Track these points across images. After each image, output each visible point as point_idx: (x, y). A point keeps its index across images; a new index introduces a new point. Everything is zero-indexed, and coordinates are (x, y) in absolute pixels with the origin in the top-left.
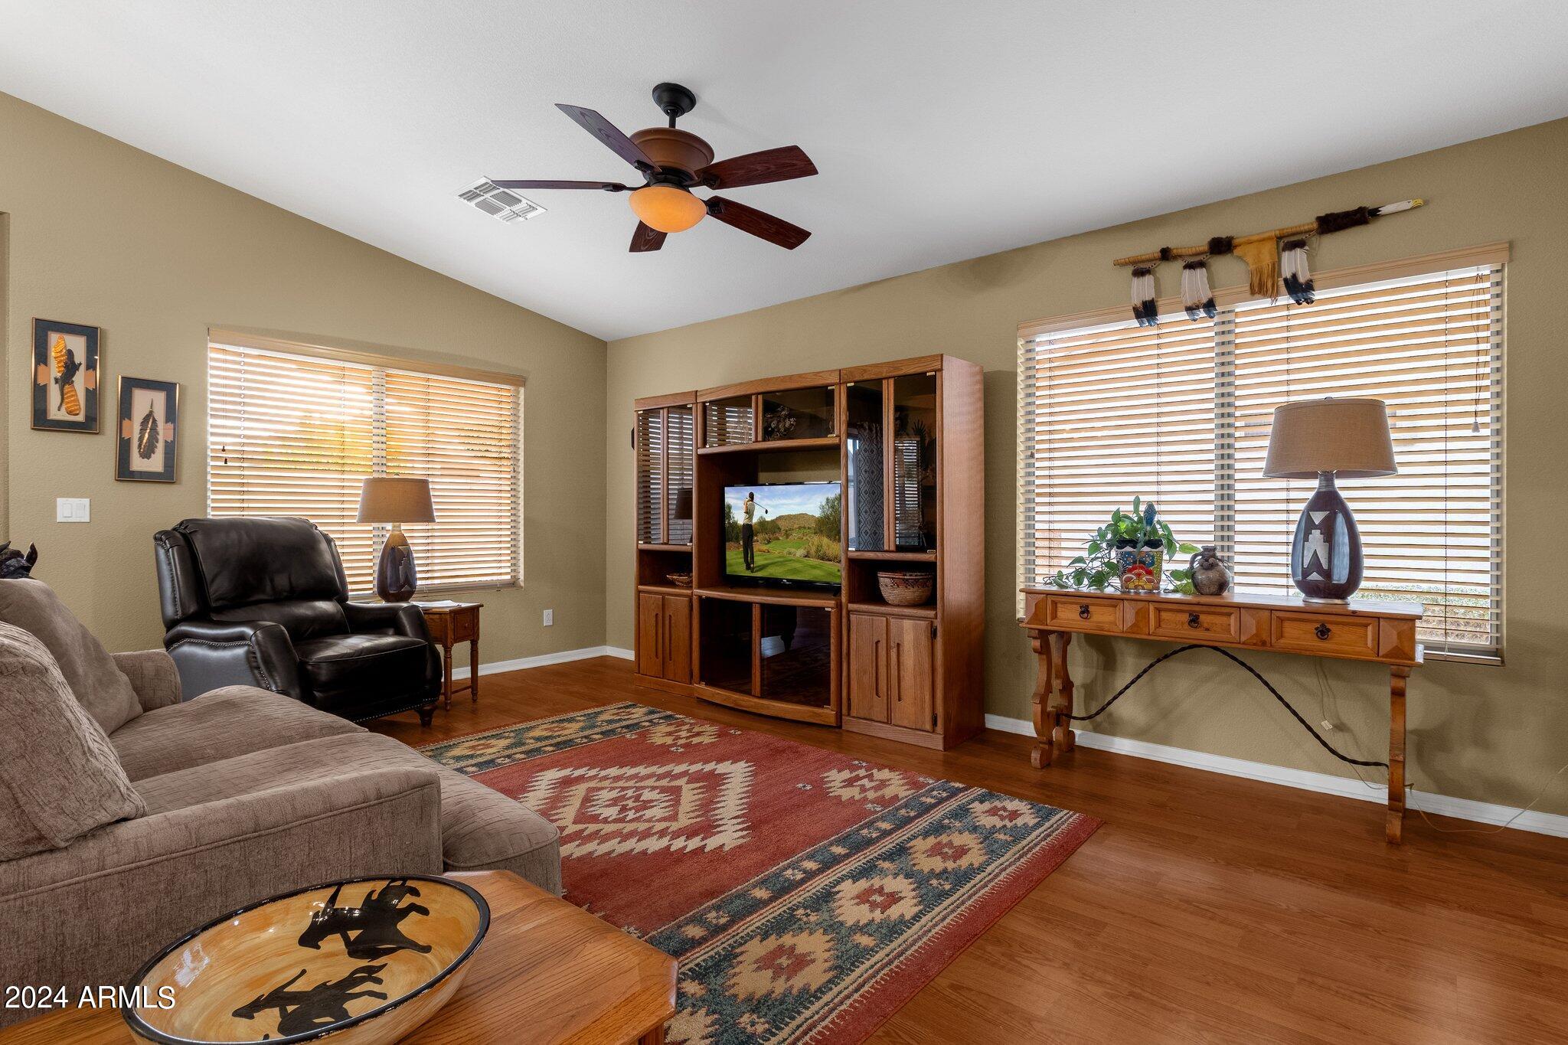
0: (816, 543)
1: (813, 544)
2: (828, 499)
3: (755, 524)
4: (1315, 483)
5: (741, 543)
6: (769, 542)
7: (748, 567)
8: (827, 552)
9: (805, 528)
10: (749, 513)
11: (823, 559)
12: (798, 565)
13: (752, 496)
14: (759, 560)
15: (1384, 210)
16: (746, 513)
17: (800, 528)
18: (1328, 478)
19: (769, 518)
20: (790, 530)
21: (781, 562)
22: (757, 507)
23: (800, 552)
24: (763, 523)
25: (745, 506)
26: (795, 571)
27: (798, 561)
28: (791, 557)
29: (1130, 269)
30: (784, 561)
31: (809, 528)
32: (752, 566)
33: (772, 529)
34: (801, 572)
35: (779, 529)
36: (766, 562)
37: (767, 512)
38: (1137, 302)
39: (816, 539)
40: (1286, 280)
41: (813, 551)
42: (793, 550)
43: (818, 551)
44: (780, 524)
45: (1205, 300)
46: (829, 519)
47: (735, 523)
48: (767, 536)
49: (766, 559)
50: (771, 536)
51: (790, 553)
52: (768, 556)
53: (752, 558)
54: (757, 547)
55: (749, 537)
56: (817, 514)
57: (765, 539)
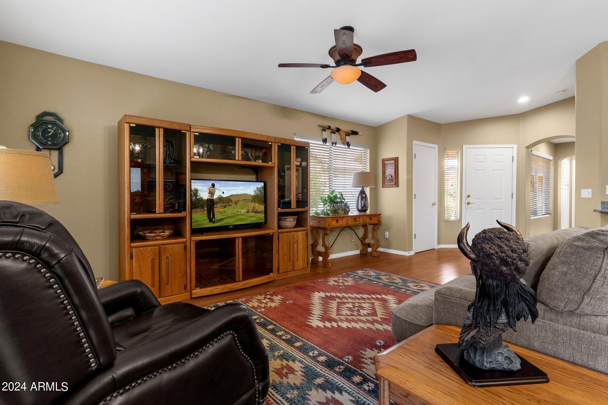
0: (252, 206)
1: (251, 207)
2: (257, 188)
3: (216, 199)
4: (360, 189)
5: (206, 208)
6: (225, 207)
7: (211, 221)
8: (258, 210)
9: (246, 200)
10: (211, 193)
11: (256, 213)
12: (242, 217)
13: (213, 185)
14: (218, 216)
15: (359, 133)
16: (210, 193)
17: (243, 200)
18: (363, 187)
19: (224, 196)
20: (238, 201)
21: (233, 216)
22: (216, 190)
23: (244, 211)
24: (221, 199)
25: (208, 190)
26: (241, 220)
27: (243, 215)
28: (239, 213)
29: (322, 128)
30: (234, 216)
31: (248, 200)
32: (213, 220)
33: (226, 201)
34: (245, 219)
35: (232, 201)
36: (223, 217)
37: (223, 193)
38: (324, 138)
39: (252, 204)
40: (347, 142)
41: (251, 209)
42: (239, 210)
43: (253, 209)
44: (232, 198)
45: (335, 142)
46: (259, 196)
47: (201, 199)
48: (224, 205)
49: (223, 216)
50: (226, 204)
51: (238, 212)
52: (224, 214)
53: (214, 215)
54: (216, 210)
55: (211, 206)
56: (253, 193)
57: (222, 206)
